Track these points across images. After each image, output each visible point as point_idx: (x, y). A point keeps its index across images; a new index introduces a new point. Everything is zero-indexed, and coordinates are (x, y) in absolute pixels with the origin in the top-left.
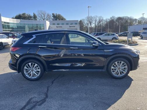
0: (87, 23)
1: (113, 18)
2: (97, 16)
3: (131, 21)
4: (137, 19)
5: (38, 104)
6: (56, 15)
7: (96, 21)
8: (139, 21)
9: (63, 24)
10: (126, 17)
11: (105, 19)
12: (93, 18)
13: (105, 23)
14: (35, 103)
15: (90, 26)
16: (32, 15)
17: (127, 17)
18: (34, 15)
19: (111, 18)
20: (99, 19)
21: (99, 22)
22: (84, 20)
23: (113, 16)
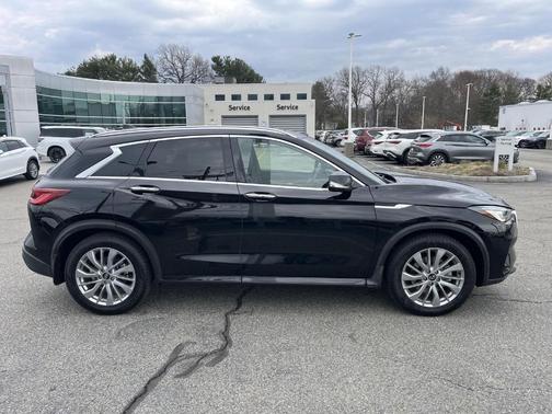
0: (343, 94)
1: (442, 74)
2: (379, 68)
3: (510, 87)
4: (534, 81)
5: (205, 361)
6: (227, 62)
7: (376, 84)
8: (539, 87)
9: (253, 97)
10: (489, 71)
11: (409, 77)
12: (363, 73)
13: (412, 93)
14: (195, 360)
15: (354, 106)
16: (139, 63)
17: (496, 71)
18: (147, 62)
19: (434, 75)
20: (390, 80)
21: (389, 89)
22: (330, 82)
23: (441, 69)
